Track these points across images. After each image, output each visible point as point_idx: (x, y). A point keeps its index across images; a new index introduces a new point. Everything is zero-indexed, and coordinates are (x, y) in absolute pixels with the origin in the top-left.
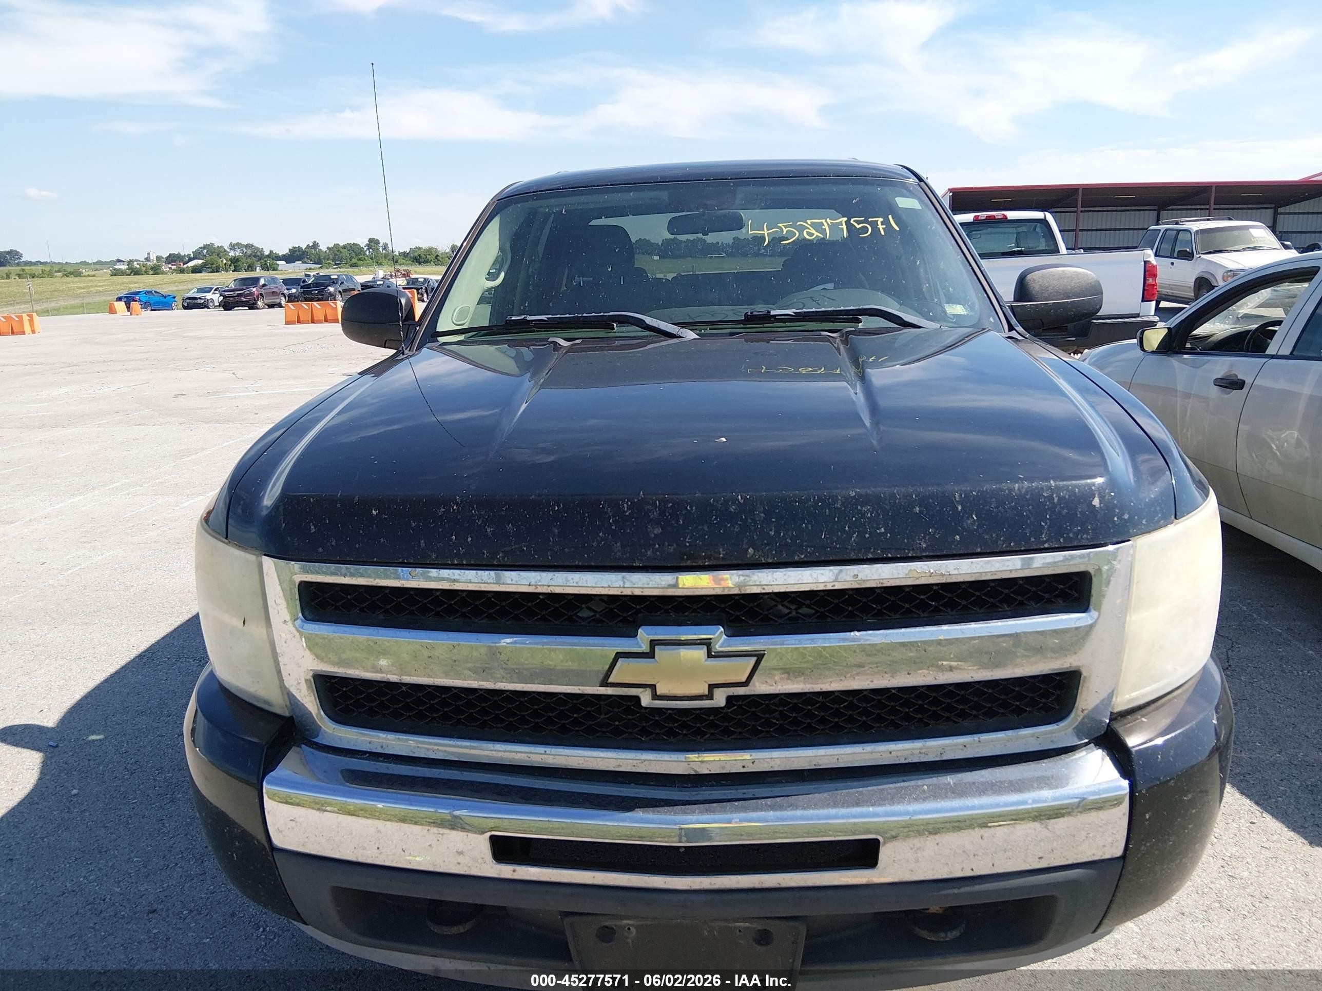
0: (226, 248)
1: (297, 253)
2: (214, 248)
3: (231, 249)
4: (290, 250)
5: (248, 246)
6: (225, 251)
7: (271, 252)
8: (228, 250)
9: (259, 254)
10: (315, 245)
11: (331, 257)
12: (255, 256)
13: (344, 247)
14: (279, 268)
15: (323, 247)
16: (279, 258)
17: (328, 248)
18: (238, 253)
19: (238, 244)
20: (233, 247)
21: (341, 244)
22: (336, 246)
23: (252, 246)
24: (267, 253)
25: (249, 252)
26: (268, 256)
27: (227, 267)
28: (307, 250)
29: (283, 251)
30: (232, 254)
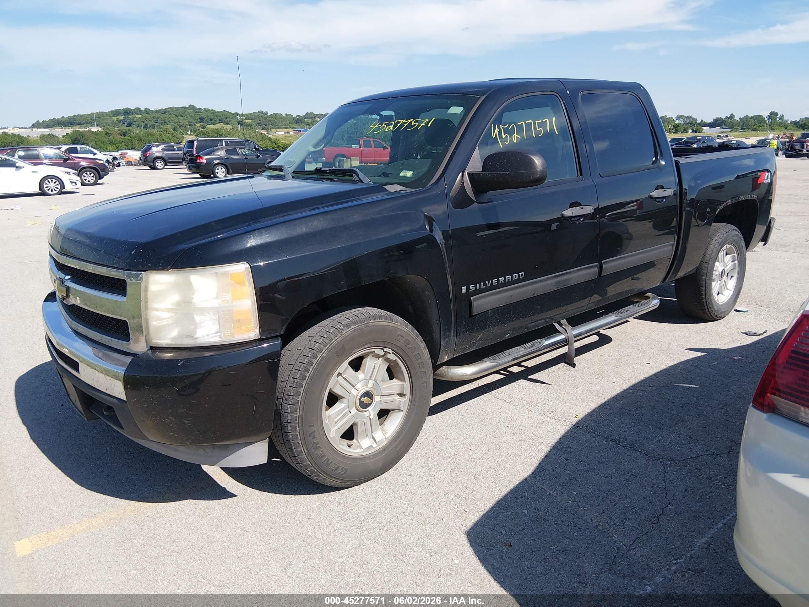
0: (674, 119)
1: (719, 121)
2: (667, 119)
3: (676, 119)
4: (714, 119)
5: (689, 117)
6: (674, 120)
7: (702, 121)
8: (675, 120)
9: (694, 122)
10: (732, 116)
11: (741, 124)
12: (691, 124)
13: (752, 118)
14: (703, 132)
15: (737, 118)
16: (706, 125)
17: (740, 119)
18: (681, 122)
19: (681, 116)
20: (679, 117)
21: (750, 116)
22: (746, 117)
23: (691, 117)
24: (699, 121)
25: (688, 121)
26: (699, 124)
27: (671, 130)
28: (725, 120)
29: (710, 120)
30: (677, 122)
